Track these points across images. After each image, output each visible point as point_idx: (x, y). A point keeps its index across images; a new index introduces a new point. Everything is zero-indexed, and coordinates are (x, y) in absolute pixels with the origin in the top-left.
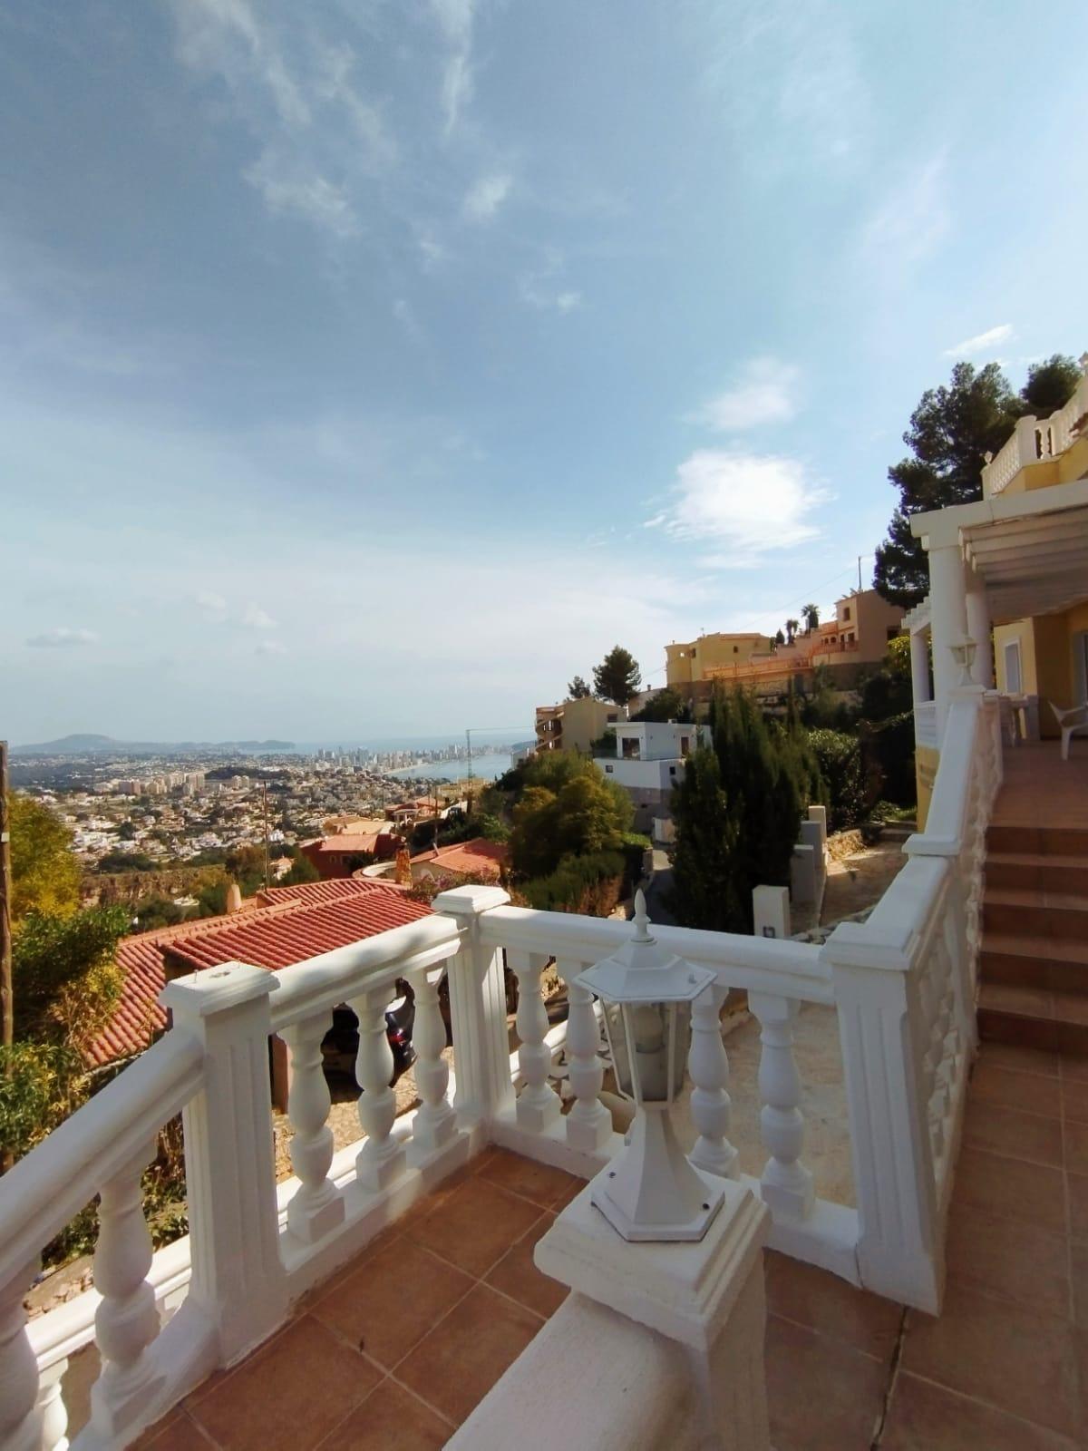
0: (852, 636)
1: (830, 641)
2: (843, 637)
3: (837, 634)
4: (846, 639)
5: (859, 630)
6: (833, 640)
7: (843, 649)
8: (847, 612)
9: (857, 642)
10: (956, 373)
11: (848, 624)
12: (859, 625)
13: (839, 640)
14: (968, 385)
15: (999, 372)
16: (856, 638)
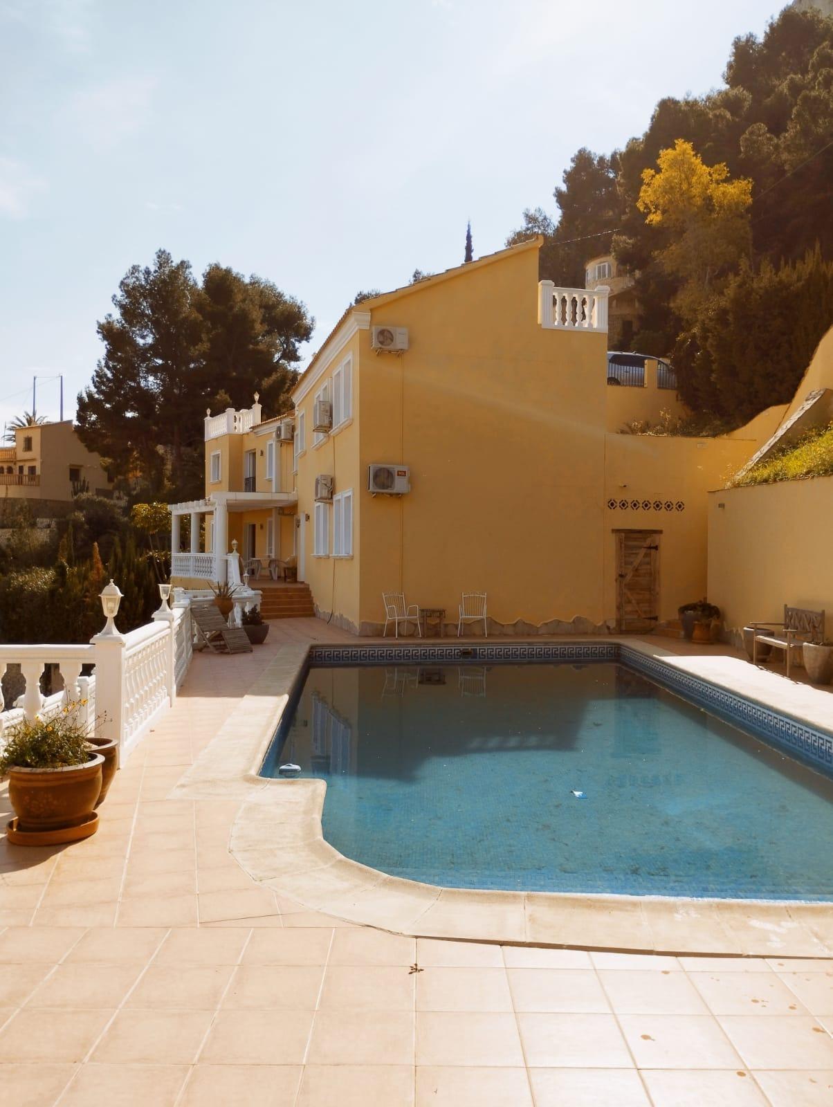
0: (32, 469)
1: (5, 471)
2: (21, 468)
3: (15, 464)
4: (26, 471)
5: (42, 463)
6: (10, 470)
7: (20, 482)
8: (28, 444)
9: (39, 476)
10: (159, 257)
11: (28, 455)
12: (42, 457)
13: (16, 471)
14: (167, 270)
15: (191, 270)
16: (38, 472)
